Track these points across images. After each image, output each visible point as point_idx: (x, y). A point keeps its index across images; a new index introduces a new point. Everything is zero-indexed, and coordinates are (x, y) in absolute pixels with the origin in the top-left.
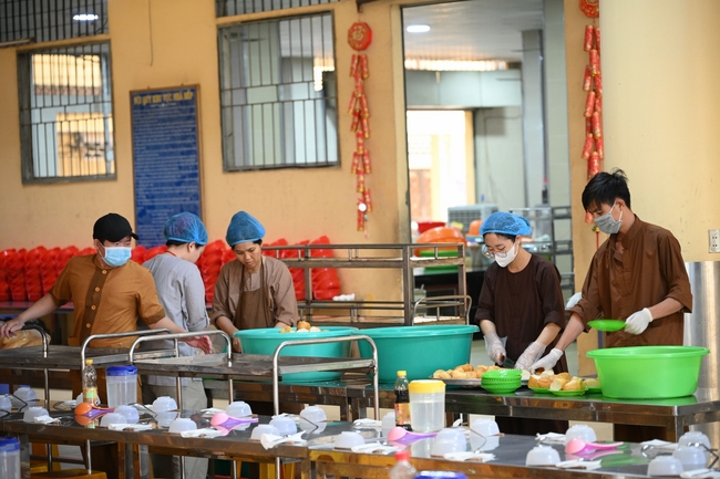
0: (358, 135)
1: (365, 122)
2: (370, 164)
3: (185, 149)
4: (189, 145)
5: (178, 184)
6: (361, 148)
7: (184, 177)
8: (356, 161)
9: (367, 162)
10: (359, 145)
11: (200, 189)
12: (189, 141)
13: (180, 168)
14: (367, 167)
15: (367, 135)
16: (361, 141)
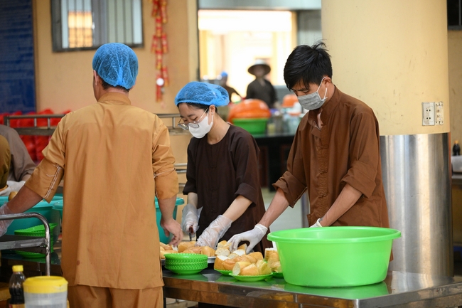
0: (157, 20)
1: (163, 9)
2: (167, 45)
3: (23, 33)
4: (26, 30)
5: (18, 62)
6: (159, 31)
7: (22, 56)
8: (155, 42)
9: (164, 43)
10: (157, 28)
11: (34, 66)
12: (26, 26)
13: (19, 49)
14: (165, 48)
15: (164, 20)
16: (159, 25)
